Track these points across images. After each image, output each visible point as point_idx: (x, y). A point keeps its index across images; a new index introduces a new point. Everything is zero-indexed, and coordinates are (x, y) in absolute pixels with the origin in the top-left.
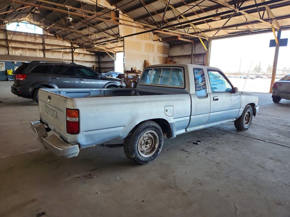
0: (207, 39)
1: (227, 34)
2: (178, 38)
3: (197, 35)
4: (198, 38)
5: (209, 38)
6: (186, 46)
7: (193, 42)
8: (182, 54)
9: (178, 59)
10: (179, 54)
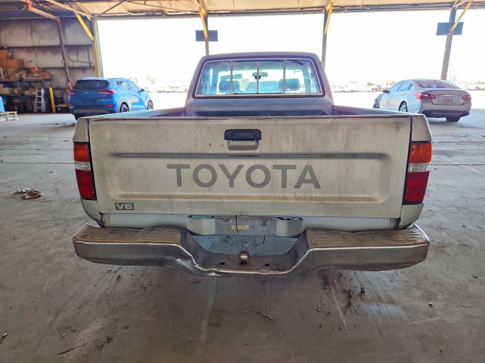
0: (89, 17)
1: (126, 11)
2: (27, 7)
3: (71, 7)
4: (72, 13)
5: (93, 15)
6: (43, 27)
7: (59, 20)
8: (37, 44)
9: (27, 54)
10: (28, 42)
